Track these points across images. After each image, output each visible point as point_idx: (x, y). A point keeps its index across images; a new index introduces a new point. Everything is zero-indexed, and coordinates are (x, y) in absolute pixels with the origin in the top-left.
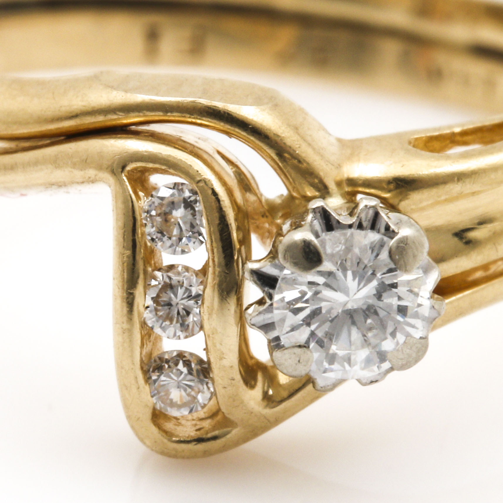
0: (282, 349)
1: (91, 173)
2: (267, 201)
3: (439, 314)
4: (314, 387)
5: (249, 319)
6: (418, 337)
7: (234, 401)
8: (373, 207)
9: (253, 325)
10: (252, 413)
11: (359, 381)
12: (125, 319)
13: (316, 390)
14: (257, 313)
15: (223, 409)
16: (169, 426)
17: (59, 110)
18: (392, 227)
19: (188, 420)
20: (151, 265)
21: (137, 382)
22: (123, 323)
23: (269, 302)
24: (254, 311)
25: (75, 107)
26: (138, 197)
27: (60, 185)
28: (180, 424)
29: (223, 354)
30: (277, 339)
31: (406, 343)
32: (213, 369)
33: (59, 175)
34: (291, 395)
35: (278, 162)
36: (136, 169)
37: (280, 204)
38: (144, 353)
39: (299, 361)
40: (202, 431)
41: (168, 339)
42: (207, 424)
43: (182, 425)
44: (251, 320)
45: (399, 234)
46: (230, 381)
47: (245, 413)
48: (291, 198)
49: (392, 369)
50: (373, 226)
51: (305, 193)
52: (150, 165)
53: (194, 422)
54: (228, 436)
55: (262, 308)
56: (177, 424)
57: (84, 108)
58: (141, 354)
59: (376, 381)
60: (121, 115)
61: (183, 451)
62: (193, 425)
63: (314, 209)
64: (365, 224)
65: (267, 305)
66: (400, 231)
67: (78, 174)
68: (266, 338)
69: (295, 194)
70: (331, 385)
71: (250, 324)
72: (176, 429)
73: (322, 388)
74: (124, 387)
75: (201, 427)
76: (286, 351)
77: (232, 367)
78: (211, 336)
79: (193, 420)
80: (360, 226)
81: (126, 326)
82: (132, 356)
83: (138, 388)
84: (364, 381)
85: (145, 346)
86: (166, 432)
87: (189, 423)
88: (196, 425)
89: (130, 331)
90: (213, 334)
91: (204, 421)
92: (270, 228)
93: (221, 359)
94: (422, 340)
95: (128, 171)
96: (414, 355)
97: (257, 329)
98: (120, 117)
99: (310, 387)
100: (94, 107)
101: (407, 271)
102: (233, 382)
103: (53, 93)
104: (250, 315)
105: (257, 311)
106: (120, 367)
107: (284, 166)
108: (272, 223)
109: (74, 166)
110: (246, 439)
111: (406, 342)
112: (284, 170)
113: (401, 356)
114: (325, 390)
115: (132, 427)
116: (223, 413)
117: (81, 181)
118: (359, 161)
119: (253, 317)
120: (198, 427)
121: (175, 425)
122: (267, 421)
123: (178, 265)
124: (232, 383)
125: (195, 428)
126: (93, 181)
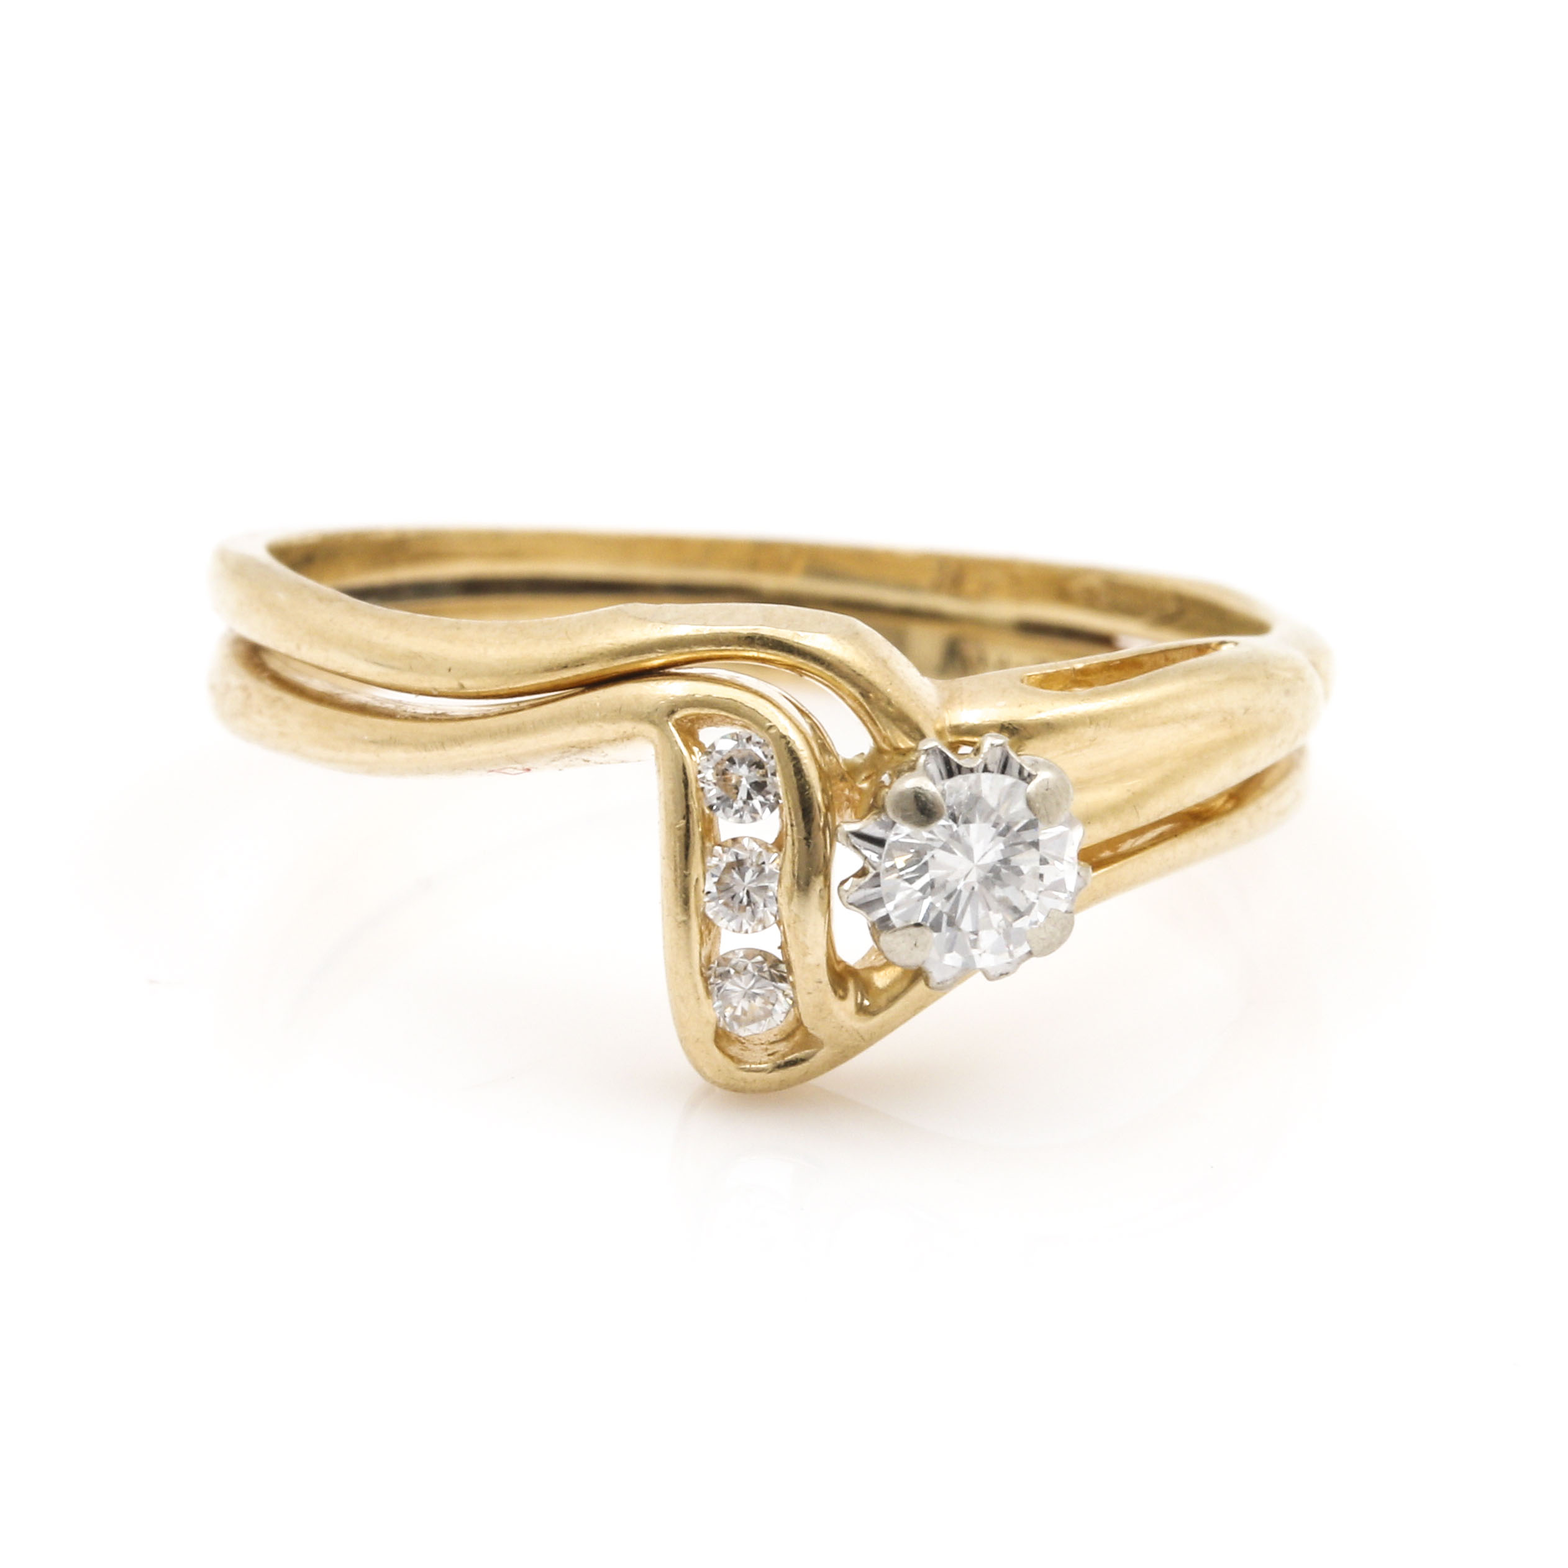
0: (892, 930)
1: (627, 727)
2: (845, 760)
3: (1086, 884)
4: (927, 984)
5: (846, 896)
6: (1063, 911)
7: (821, 1011)
8: (1001, 745)
9: (851, 904)
10: (842, 1027)
11: (985, 973)
12: (679, 910)
13: (930, 987)
14: (856, 888)
15: (807, 1022)
16: (734, 1050)
17: (578, 652)
18: (1027, 769)
19: (755, 1045)
20: (710, 840)
21: (697, 992)
22: (677, 914)
23: (872, 872)
24: (852, 886)
25: (599, 646)
26: (691, 752)
27: (583, 747)
28: (746, 1049)
29: (808, 948)
30: (886, 919)
31: (1050, 918)
32: (794, 970)
33: (584, 733)
34: (896, 998)
35: (865, 704)
36: (685, 717)
37: (862, 764)
38: (703, 954)
39: (915, 945)
40: (777, 1055)
41: (733, 933)
42: (782, 1047)
43: (749, 1050)
44: (848, 898)
45: (1038, 777)
46: (815, 984)
47: (834, 1027)
48: (879, 751)
49: (1030, 954)
50: (1004, 769)
51: (897, 743)
52: (706, 711)
53: (764, 1046)
54: (812, 1060)
55: (863, 881)
56: (744, 1048)
57: (611, 646)
58: (700, 954)
59: (1007, 974)
60: (662, 653)
61: (755, 1081)
62: (762, 1049)
63: (926, 750)
64: (990, 767)
65: (870, 876)
66: (1039, 773)
67: (610, 730)
68: (868, 920)
69: (885, 746)
70: (950, 979)
71: (846, 904)
72: (742, 1054)
73: (939, 983)
74: (677, 1000)
75: (775, 1050)
76: (898, 933)
77: (818, 965)
78: (792, 925)
79: (762, 1044)
80: (986, 770)
81: (682, 918)
82: (689, 956)
83: (699, 999)
84: (992, 973)
85: (705, 944)
86: (731, 1058)
87: (758, 1048)
88: (767, 1049)
89: (686, 923)
90: (795, 922)
91: (776, 1044)
92: (851, 795)
93: (805, 955)
94: (1066, 915)
95: (677, 720)
96: (1058, 934)
97: (855, 909)
98: (660, 655)
99: (921, 986)
100: (624, 644)
101: (1050, 823)
102: (820, 985)
103: (567, 633)
104: (847, 891)
105: (857, 886)
106: (672, 972)
107: (872, 709)
108: (853, 788)
109: (604, 719)
110: (833, 1064)
111: (1050, 915)
112: (873, 715)
113: (1043, 936)
114: (944, 987)
115: (688, 1053)
116: (806, 1028)
117: (613, 739)
118: (962, 703)
119: (851, 894)
120: (770, 1052)
121: (742, 1050)
122: (860, 1038)
123: (743, 838)
124: (818, 987)
125: (766, 1053)
126: (628, 738)
